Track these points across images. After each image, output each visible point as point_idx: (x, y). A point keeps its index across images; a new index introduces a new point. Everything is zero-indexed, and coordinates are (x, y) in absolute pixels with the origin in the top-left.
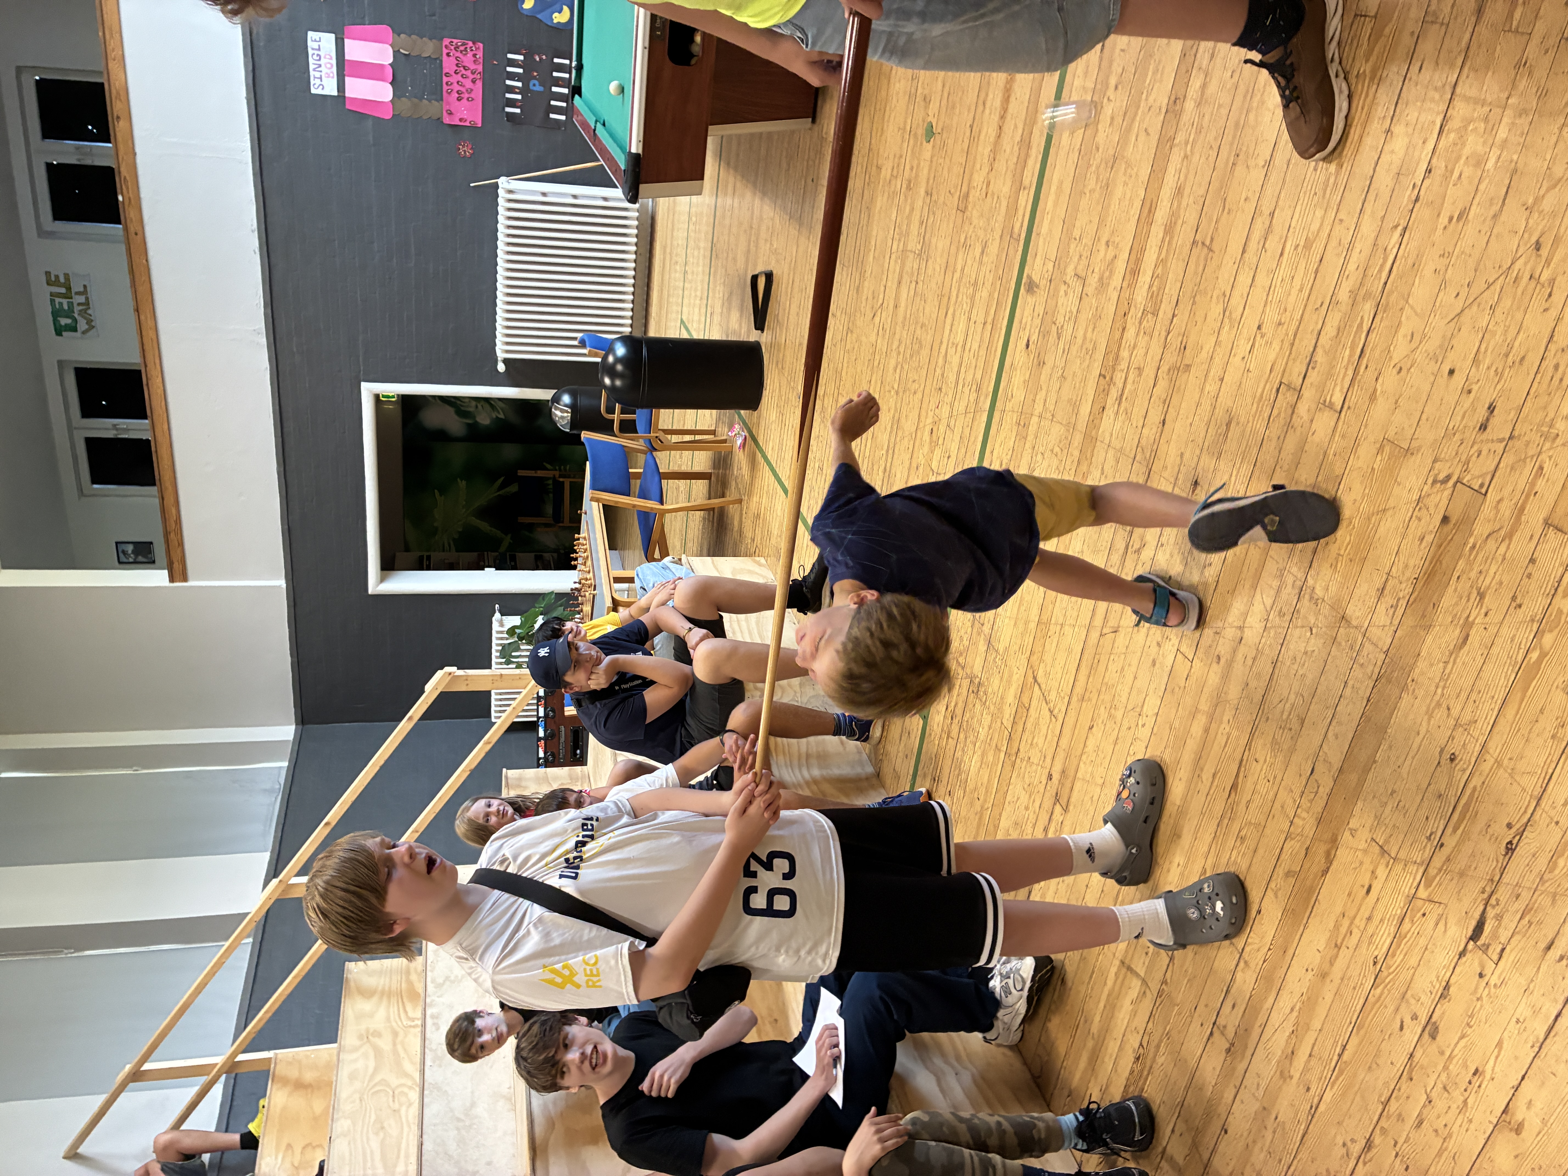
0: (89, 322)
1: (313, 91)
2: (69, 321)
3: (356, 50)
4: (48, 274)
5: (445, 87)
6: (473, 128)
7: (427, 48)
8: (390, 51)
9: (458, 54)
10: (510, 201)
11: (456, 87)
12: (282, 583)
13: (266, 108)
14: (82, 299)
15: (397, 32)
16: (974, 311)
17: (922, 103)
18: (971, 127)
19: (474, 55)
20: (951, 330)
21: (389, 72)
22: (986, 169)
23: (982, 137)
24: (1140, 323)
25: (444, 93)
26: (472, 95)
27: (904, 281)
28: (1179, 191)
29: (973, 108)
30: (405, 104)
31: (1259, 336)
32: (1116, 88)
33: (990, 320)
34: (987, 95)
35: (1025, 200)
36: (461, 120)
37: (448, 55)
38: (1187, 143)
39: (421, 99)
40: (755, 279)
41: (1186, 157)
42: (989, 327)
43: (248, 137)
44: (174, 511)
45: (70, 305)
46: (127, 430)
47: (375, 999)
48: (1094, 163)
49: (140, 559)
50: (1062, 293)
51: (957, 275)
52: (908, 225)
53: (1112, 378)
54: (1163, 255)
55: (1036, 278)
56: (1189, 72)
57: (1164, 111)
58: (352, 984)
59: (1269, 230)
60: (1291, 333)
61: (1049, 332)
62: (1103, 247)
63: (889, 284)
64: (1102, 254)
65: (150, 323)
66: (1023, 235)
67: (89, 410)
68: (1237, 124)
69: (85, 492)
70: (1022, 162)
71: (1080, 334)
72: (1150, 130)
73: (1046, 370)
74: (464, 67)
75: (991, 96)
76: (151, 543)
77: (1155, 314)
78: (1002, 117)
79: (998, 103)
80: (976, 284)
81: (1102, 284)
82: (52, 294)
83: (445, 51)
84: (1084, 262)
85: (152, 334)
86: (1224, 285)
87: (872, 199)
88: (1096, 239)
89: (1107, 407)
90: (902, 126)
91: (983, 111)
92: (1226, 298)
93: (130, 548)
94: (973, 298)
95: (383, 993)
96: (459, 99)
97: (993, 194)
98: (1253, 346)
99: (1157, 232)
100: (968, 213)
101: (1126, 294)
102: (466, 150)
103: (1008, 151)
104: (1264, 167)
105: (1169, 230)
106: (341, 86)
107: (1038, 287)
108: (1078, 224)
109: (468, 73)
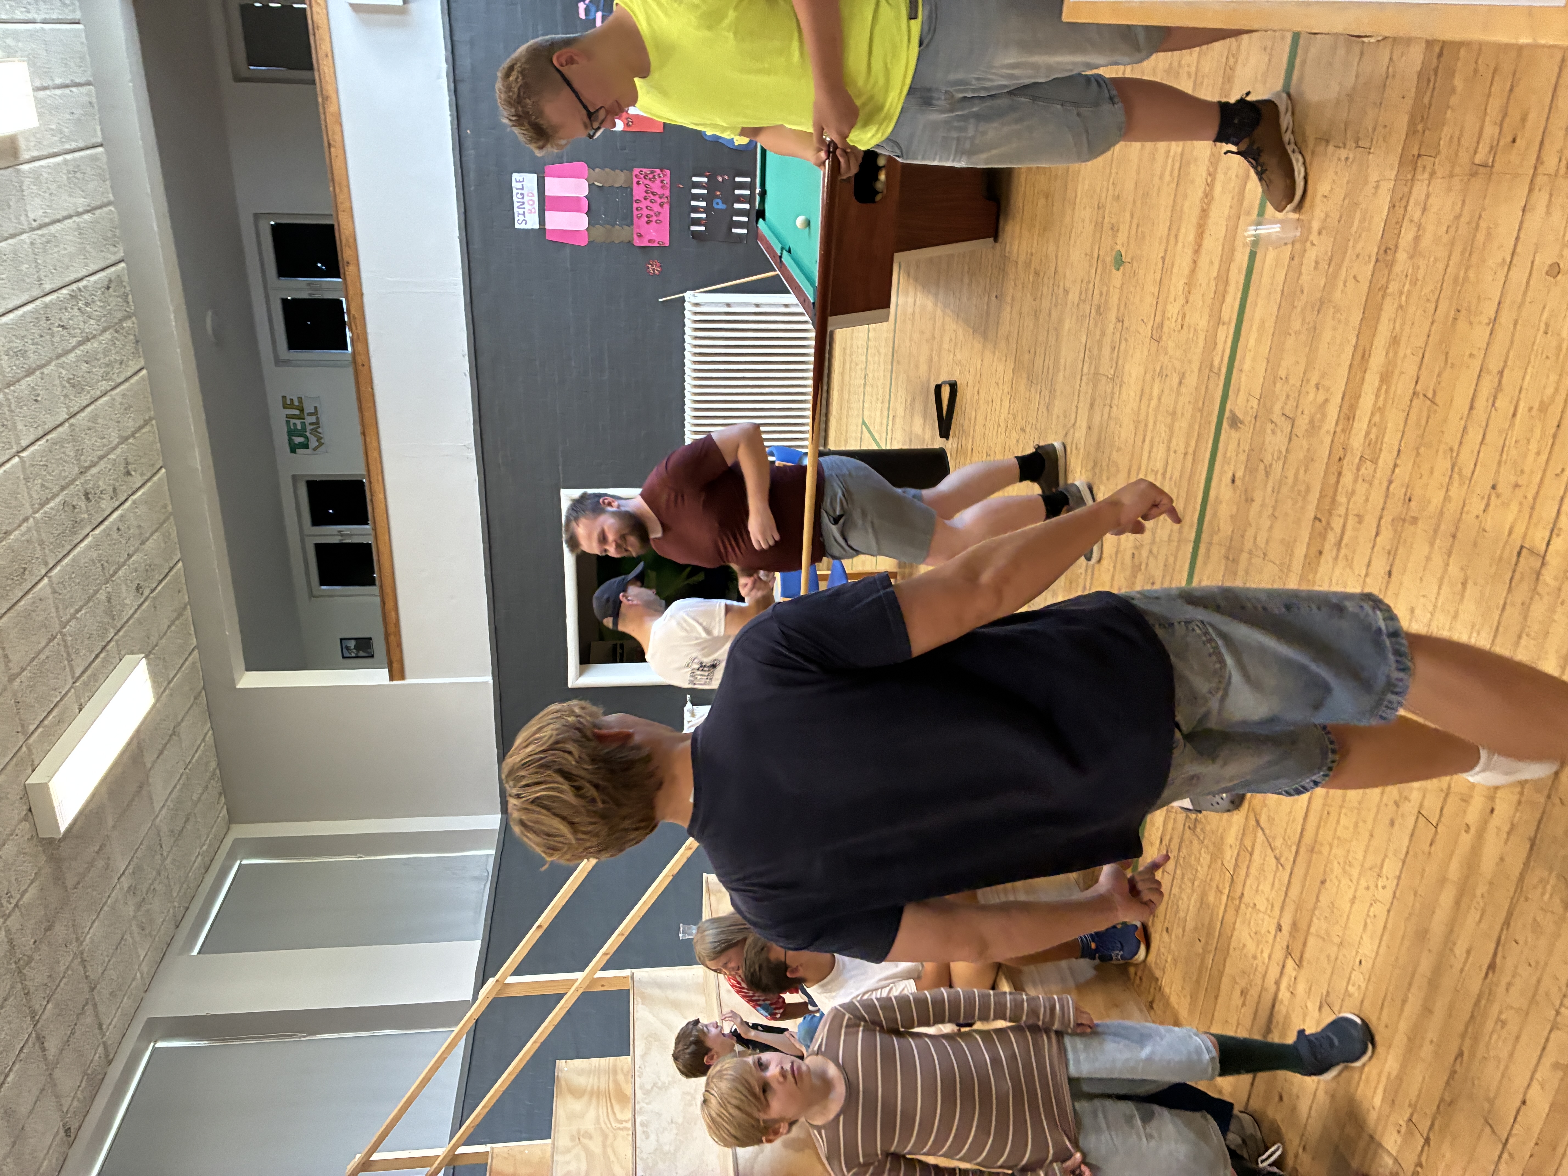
0: (319, 439)
1: (517, 226)
2: (301, 439)
3: (555, 187)
4: (284, 397)
5: (635, 213)
6: (661, 248)
7: (619, 178)
8: (586, 184)
9: (647, 182)
10: (696, 313)
11: (646, 212)
12: (489, 679)
13: (476, 245)
14: (313, 419)
15: (591, 167)
16: (1174, 442)
17: (1110, 232)
18: (1163, 259)
19: (662, 182)
20: (1149, 457)
21: (585, 203)
22: (1182, 301)
23: (1175, 270)
24: (1358, 469)
25: (635, 219)
26: (661, 218)
27: (1097, 403)
28: (1395, 341)
29: (1165, 241)
30: (599, 232)
31: (1493, 498)
32: (1320, 233)
33: (1191, 450)
34: (1179, 229)
35: (1225, 335)
36: (650, 241)
37: (638, 183)
38: (1401, 293)
39: (613, 225)
40: (938, 388)
41: (1400, 307)
42: (1190, 458)
43: (460, 272)
44: (393, 615)
45: (303, 424)
46: (350, 535)
47: (585, 1098)
48: (1299, 305)
49: (361, 654)
50: (1269, 431)
51: (1154, 403)
52: (1100, 348)
53: (1328, 523)
54: (1380, 403)
55: (1240, 415)
56: (1400, 224)
57: (1374, 259)
58: (563, 1083)
59: (1499, 388)
60: (1530, 497)
61: (1256, 470)
62: (1312, 391)
63: (1081, 405)
64: (1311, 397)
65: (375, 444)
66: (1224, 370)
67: (319, 518)
68: (1456, 280)
69: (315, 593)
70: (1221, 296)
71: (1291, 475)
72: (1359, 278)
73: (1255, 507)
74: (653, 193)
75: (1183, 230)
76: (370, 639)
77: (1375, 461)
78: (1197, 252)
79: (1191, 237)
80: (1174, 413)
81: (1313, 428)
82: (287, 416)
83: (635, 180)
84: (1292, 403)
85: (376, 454)
86: (1451, 438)
87: (1061, 321)
88: (1305, 380)
89: (1325, 551)
90: (1088, 251)
91: (1175, 244)
92: (1454, 455)
93: (352, 644)
94: (1171, 428)
95: (592, 1094)
96: (648, 223)
97: (1189, 326)
98: (1488, 505)
99: (1372, 380)
100: (1162, 343)
101: (1340, 438)
102: (654, 268)
103: (1204, 285)
104: (1488, 324)
105: (1385, 378)
106: (542, 220)
107: (1242, 422)
108: (1284, 364)
109: (656, 198)
